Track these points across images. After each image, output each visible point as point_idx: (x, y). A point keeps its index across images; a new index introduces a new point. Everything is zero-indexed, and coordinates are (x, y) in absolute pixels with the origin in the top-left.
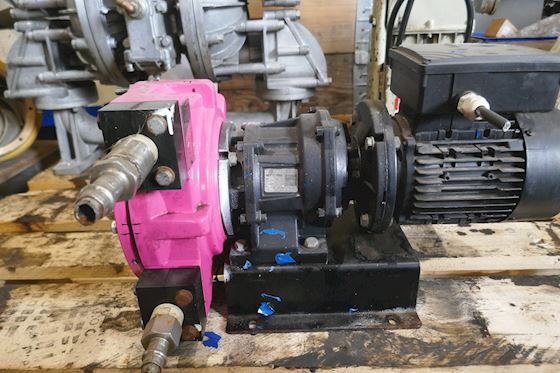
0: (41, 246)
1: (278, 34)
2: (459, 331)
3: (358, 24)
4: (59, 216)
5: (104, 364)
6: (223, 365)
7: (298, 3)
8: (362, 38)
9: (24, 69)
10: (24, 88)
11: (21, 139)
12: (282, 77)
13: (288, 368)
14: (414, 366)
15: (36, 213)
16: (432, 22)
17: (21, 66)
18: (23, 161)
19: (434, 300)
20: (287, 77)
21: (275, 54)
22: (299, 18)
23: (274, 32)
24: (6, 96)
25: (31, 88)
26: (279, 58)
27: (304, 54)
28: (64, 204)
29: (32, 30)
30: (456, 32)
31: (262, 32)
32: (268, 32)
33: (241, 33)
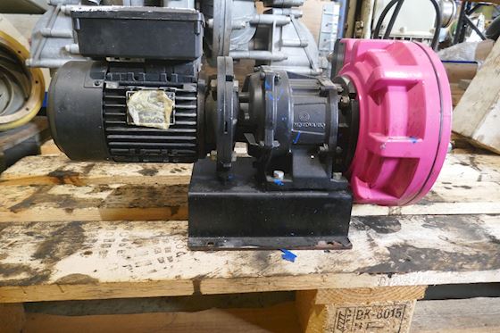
0: (89, 193)
1: (283, 28)
2: (485, 247)
3: (322, 35)
4: (91, 171)
5: (210, 275)
6: (316, 273)
7: (302, 4)
8: (324, 46)
9: (50, 40)
10: (46, 57)
11: (27, 109)
12: (283, 65)
13: (371, 274)
14: (468, 269)
15: (66, 169)
16: (405, 29)
17: (48, 36)
18: (25, 131)
19: (455, 229)
20: (287, 65)
21: (280, 44)
22: (301, 16)
23: (280, 26)
24: (27, 64)
25: (54, 58)
26: (283, 49)
27: (303, 46)
28: (90, 163)
29: (64, 5)
30: (423, 37)
31: (272, 24)
32: (277, 26)
33: (253, 24)
